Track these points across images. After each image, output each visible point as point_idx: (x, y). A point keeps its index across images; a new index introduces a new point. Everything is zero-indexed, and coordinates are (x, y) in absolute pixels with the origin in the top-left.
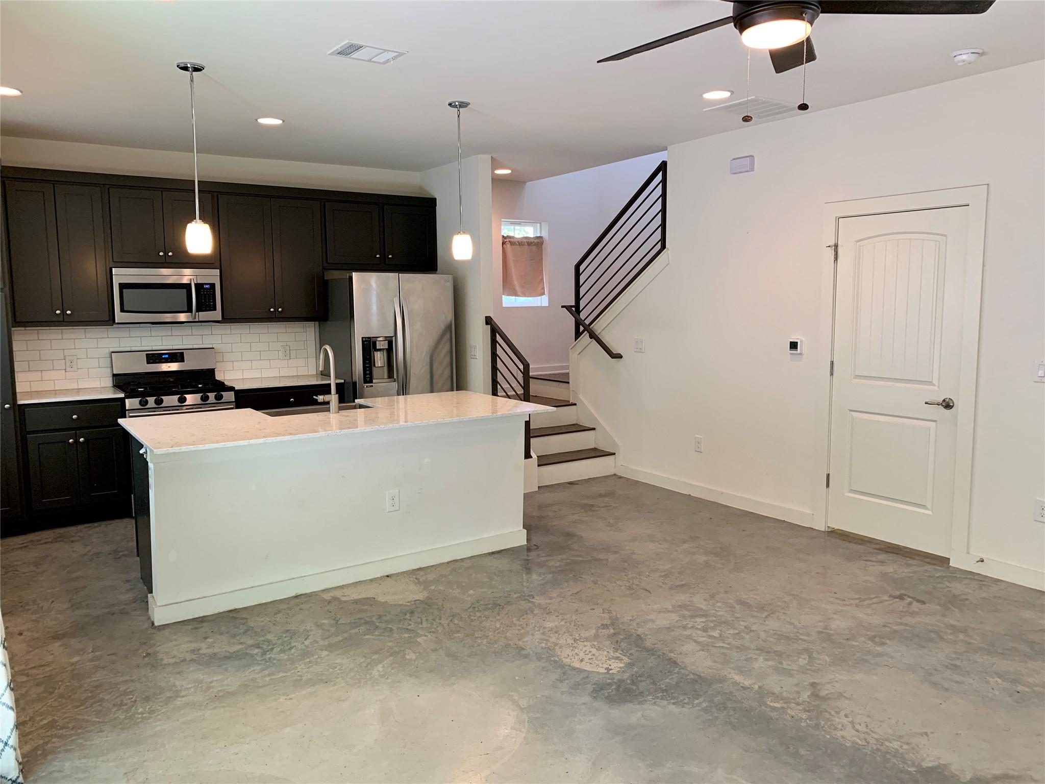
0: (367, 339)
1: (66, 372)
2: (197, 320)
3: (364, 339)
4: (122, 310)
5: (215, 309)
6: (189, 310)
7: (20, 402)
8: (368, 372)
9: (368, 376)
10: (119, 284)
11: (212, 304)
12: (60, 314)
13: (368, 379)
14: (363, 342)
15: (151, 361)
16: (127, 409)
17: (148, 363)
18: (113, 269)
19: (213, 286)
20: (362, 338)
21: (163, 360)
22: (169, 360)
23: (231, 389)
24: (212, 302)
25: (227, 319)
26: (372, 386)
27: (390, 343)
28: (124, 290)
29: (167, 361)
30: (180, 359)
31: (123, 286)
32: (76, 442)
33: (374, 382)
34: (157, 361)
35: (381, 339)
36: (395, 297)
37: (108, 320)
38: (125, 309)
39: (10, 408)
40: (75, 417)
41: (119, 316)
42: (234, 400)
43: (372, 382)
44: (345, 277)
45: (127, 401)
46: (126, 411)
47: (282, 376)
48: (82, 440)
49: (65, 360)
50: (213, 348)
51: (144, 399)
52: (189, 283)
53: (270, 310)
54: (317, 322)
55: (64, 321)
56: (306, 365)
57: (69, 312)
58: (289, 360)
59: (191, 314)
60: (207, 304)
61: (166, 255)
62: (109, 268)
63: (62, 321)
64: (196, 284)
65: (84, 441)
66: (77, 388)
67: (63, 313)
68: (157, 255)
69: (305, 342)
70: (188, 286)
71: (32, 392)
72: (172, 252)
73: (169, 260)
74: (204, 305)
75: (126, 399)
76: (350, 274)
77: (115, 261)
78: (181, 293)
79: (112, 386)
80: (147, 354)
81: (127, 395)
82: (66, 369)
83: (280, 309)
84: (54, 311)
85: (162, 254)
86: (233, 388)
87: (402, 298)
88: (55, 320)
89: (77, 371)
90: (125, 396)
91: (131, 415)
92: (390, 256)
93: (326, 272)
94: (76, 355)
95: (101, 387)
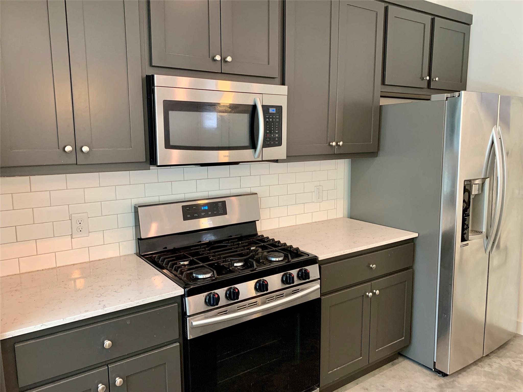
1: (72, 238)
2: (260, 158)
3: (467, 183)
4: (168, 145)
5: (280, 144)
6: (252, 145)
9: (465, 232)
10: (164, 101)
11: (277, 135)
12: (71, 152)
13: (465, 236)
14: (464, 187)
15: (189, 216)
16: (188, 314)
17: (185, 218)
18: (155, 76)
19: (279, 109)
20: (465, 181)
21: (203, 214)
22: (210, 213)
23: (313, 260)
24: (277, 133)
27: (482, 187)
28: (170, 112)
29: (206, 214)
30: (221, 211)
32: (110, 386)
34: (195, 215)
35: (478, 182)
36: (494, 125)
37: (145, 161)
38: (172, 143)
40: (107, 343)
42: (319, 277)
43: (468, 239)
44: (442, 99)
46: (188, 319)
47: (314, 221)
48: (119, 381)
49: (71, 220)
50: (256, 194)
51: (214, 295)
52: (257, 104)
53: (331, 144)
54: (350, 158)
55: (77, 164)
56: (336, 208)
57: (85, 149)
58: (321, 202)
59: (256, 151)
60: (272, 135)
61: (222, 61)
62: (146, 75)
63: (75, 164)
64: (263, 106)
65: (122, 383)
66: (88, 260)
67: (77, 150)
68: (211, 61)
69: (336, 180)
70: (250, 109)
71: (21, 274)
72: (231, 56)
73: (226, 69)
74: (269, 138)
75: (186, 298)
76: (457, 94)
77: (153, 65)
78: (245, 118)
79: (135, 252)
80: (183, 206)
81: (186, 290)
82: (73, 234)
83: (341, 143)
84: (61, 147)
85: (218, 58)
86: (316, 257)
87: (499, 127)
88: (62, 162)
89: (88, 235)
90: (183, 293)
91: (195, 323)
92: (437, 79)
93: (381, 98)
94: (87, 212)
95: (120, 256)
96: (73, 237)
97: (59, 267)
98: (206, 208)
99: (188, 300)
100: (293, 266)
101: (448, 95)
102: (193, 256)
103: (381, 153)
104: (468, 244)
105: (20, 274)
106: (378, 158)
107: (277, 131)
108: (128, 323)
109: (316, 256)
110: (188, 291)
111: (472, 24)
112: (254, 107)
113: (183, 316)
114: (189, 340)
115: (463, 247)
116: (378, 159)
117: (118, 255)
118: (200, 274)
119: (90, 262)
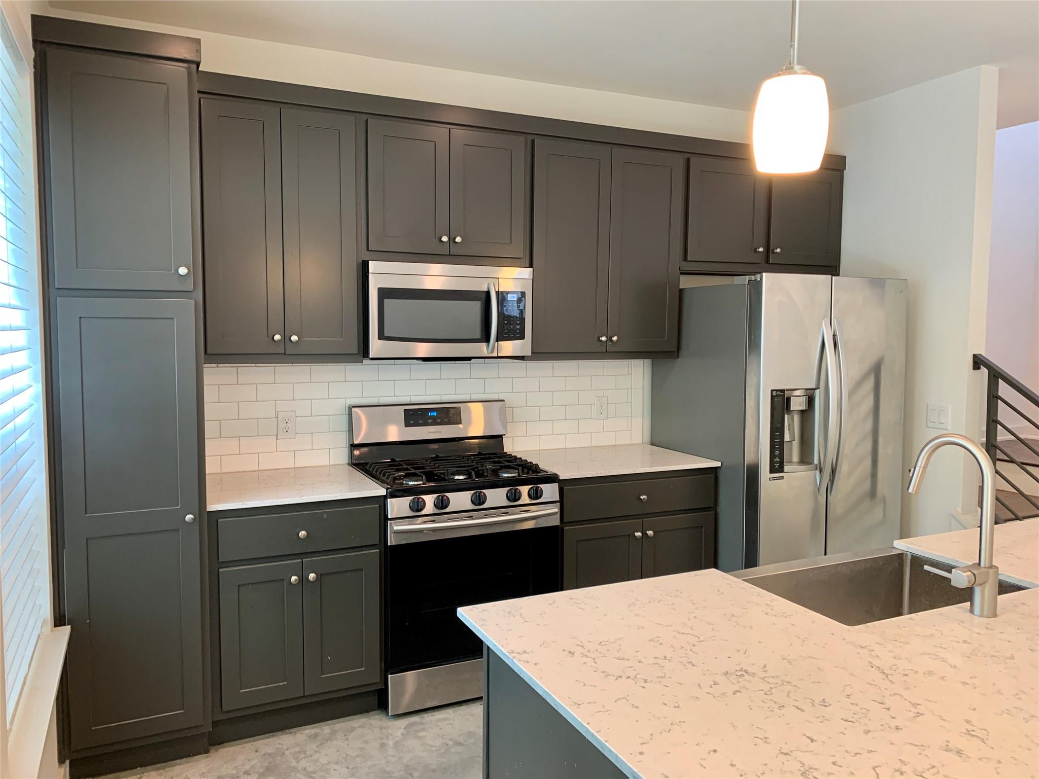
0: (779, 393)
1: (277, 439)
2: (495, 355)
3: (774, 394)
4: (382, 336)
5: (522, 337)
6: (486, 338)
7: (212, 507)
8: (777, 453)
9: (777, 459)
10: (379, 289)
11: (518, 327)
12: (280, 341)
13: (777, 465)
14: (773, 397)
15: (412, 422)
16: (389, 517)
17: (407, 424)
18: (370, 262)
19: (521, 297)
20: (772, 391)
21: (430, 421)
22: (439, 421)
23: (552, 479)
24: (518, 324)
25: (538, 354)
26: (782, 478)
27: (811, 401)
28: (386, 301)
29: (435, 422)
30: (454, 419)
31: (385, 294)
32: (303, 579)
33: (785, 471)
34: (420, 422)
35: (797, 393)
36: (825, 317)
37: (357, 353)
38: (386, 334)
39: (194, 520)
40: (303, 534)
41: (376, 346)
42: (558, 500)
43: (782, 471)
44: (744, 283)
45: (390, 501)
46: (389, 522)
47: (595, 445)
48: (312, 576)
49: (277, 418)
50: (503, 401)
51: (418, 499)
52: (490, 291)
53: (600, 339)
54: (650, 359)
55: (285, 354)
56: (629, 428)
57: (294, 338)
58: (606, 419)
59: (488, 344)
60: (512, 327)
61: (451, 242)
62: (363, 261)
63: (282, 354)
64: (498, 293)
65: (315, 579)
66: (293, 467)
67: (286, 338)
68: (437, 241)
69: (630, 390)
70: (484, 296)
71: (223, 473)
72: (461, 237)
73: (454, 250)
74: (507, 330)
75: (388, 500)
76: (758, 276)
77: (370, 249)
78: (476, 307)
79: (348, 463)
80: (405, 410)
81: (388, 491)
82: (279, 435)
83: (615, 338)
84: (270, 336)
85: (445, 239)
86: (556, 476)
87: (835, 320)
88: (271, 351)
89: (294, 437)
90: (385, 494)
91: (396, 528)
92: (778, 250)
93: (681, 275)
94: (295, 411)
95: (330, 465)
96: (279, 438)
97: (261, 470)
98: (435, 414)
99: (391, 502)
100: (524, 482)
101: (751, 278)
102: (407, 465)
103: (683, 352)
104: (783, 477)
105: (221, 473)
106: (680, 359)
107: (518, 322)
108: (325, 517)
109: (556, 474)
110: (390, 493)
111: (845, 169)
112: (488, 293)
113: (384, 519)
114: (390, 546)
115: (773, 480)
116: (679, 361)
117: (328, 464)
118: (411, 481)
119: (295, 468)
